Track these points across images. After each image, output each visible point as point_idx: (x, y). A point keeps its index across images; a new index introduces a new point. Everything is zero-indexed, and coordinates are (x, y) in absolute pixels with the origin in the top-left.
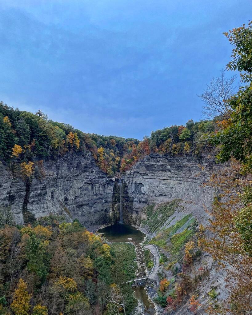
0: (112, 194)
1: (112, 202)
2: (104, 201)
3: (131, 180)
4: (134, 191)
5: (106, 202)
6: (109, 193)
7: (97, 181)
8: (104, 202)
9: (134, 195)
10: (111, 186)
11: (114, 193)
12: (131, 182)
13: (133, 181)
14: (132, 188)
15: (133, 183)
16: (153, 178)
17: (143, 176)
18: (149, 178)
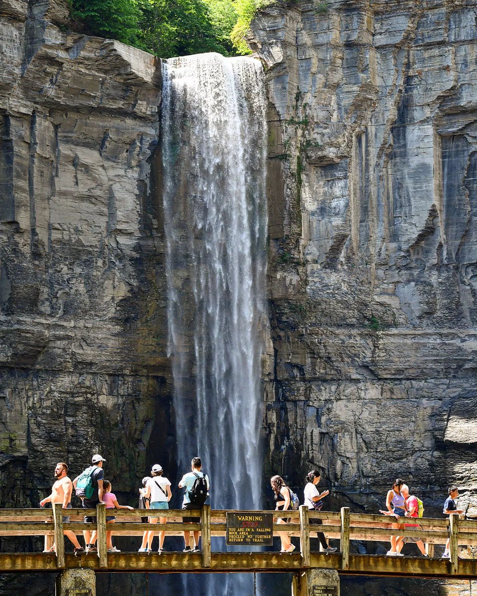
1: (112, 374)
3: (384, 74)
4: (428, 233)
6: (78, 253)
9: (434, 278)
10: (115, 157)
11: (157, 258)
12: (384, 109)
13: (415, 91)
14: (403, 193)
15: (418, 115)
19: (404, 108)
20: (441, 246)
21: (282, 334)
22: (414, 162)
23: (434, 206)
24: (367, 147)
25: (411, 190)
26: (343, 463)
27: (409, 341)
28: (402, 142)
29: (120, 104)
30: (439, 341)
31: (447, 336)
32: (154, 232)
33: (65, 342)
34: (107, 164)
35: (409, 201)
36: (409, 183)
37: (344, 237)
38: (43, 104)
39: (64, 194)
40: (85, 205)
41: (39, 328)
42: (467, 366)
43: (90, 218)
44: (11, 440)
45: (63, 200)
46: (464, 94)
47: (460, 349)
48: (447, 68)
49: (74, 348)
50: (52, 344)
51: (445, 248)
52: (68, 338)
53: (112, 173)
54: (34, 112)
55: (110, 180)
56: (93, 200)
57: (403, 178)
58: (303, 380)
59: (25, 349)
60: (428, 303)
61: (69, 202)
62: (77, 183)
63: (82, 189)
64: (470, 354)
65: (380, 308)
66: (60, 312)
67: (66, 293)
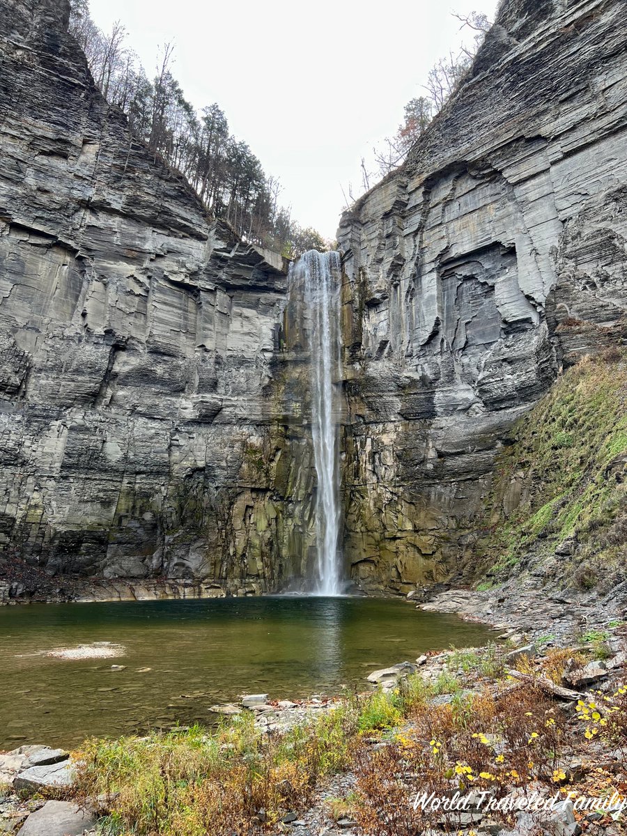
0: (266, 371)
1: (259, 424)
2: (187, 406)
3: (408, 249)
4: (435, 334)
5: (209, 417)
6: (242, 362)
7: (116, 239)
8: (190, 413)
9: (439, 359)
10: (264, 312)
11: (284, 363)
12: (409, 269)
13: (426, 256)
14: (420, 315)
15: (428, 268)
16: (596, 136)
17: (500, 172)
18: (552, 159)
19: (419, 266)
20: (443, 341)
21: (353, 399)
22: (426, 295)
23: (438, 318)
24: (400, 292)
25: (425, 312)
26: (386, 469)
27: (423, 396)
28: (420, 286)
29: (264, 284)
30: (441, 395)
31: (446, 391)
32: (284, 350)
33: (232, 408)
34: (260, 316)
35: (424, 318)
36: (424, 309)
37: (387, 342)
38: (219, 284)
39: (235, 332)
40: (247, 338)
41: (215, 400)
42: (459, 408)
43: (249, 344)
44: (195, 461)
45: (234, 335)
46: (453, 250)
47: (454, 398)
48: (443, 238)
49: (237, 411)
50: (224, 410)
51: (445, 341)
52: (233, 406)
53: (262, 321)
54: (216, 289)
55: (261, 324)
56: (251, 335)
57: (420, 306)
58: (365, 423)
59: (206, 412)
60: (435, 374)
61: (238, 336)
62: (242, 326)
63: (246, 330)
64: (461, 401)
65: (407, 380)
66: (230, 393)
67: (234, 383)
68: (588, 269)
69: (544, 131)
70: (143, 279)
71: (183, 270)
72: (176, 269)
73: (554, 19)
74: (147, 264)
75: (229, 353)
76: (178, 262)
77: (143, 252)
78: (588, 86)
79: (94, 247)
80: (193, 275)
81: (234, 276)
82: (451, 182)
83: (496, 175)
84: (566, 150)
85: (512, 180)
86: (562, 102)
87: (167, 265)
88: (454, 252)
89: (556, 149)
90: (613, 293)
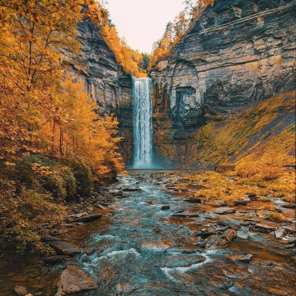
4: (174, 107)
6: (126, 110)
12: (169, 87)
13: (173, 84)
15: (174, 88)
16: (218, 66)
17: (195, 66)
18: (208, 68)
19: (171, 87)
20: (176, 109)
22: (173, 96)
28: (171, 93)
31: (176, 123)
48: (178, 80)
49: (126, 124)
54: (119, 87)
68: (211, 102)
69: (207, 59)
70: (103, 84)
71: (112, 81)
72: (110, 80)
73: (214, 26)
74: (104, 79)
75: (123, 107)
76: (111, 78)
77: (103, 75)
78: (218, 51)
79: (92, 73)
80: (114, 83)
81: (124, 83)
82: (182, 64)
83: (194, 67)
84: (211, 67)
85: (198, 70)
86: (212, 53)
87: (108, 79)
88: (181, 86)
89: (208, 66)
90: (215, 109)
